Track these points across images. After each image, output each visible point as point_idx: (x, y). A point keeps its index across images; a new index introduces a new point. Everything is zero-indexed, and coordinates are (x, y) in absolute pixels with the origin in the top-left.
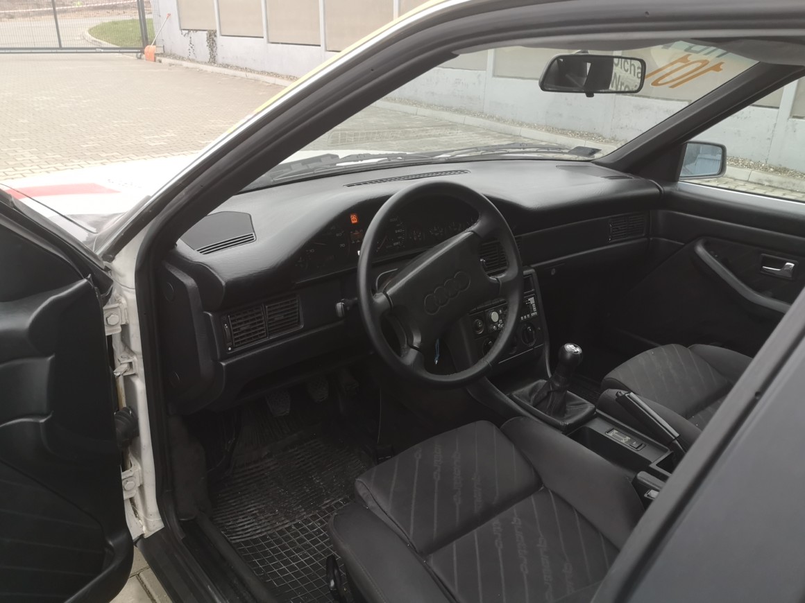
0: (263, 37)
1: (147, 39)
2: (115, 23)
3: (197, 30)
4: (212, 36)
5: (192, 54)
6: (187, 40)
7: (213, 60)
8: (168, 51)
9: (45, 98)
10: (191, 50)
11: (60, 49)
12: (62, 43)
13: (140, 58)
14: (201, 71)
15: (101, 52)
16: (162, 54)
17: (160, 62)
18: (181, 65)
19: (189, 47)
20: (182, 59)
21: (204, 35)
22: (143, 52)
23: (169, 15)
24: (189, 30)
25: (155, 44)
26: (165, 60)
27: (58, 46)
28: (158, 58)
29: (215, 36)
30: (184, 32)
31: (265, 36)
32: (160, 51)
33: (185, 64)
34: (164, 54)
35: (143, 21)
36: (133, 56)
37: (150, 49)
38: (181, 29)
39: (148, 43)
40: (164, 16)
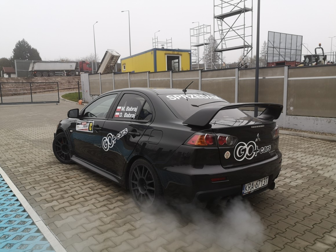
1: (79, 98)
2: (70, 94)
3: (95, 95)
6: (92, 98)
8: (86, 101)
9: (50, 114)
13: (77, 104)
17: (83, 104)
23: (87, 91)
24: (93, 95)
25: (82, 99)
26: (85, 104)
28: (83, 103)
30: (91, 96)
32: (84, 101)
34: (84, 102)
37: (81, 101)
38: (90, 95)
39: (80, 99)
40: (85, 91)
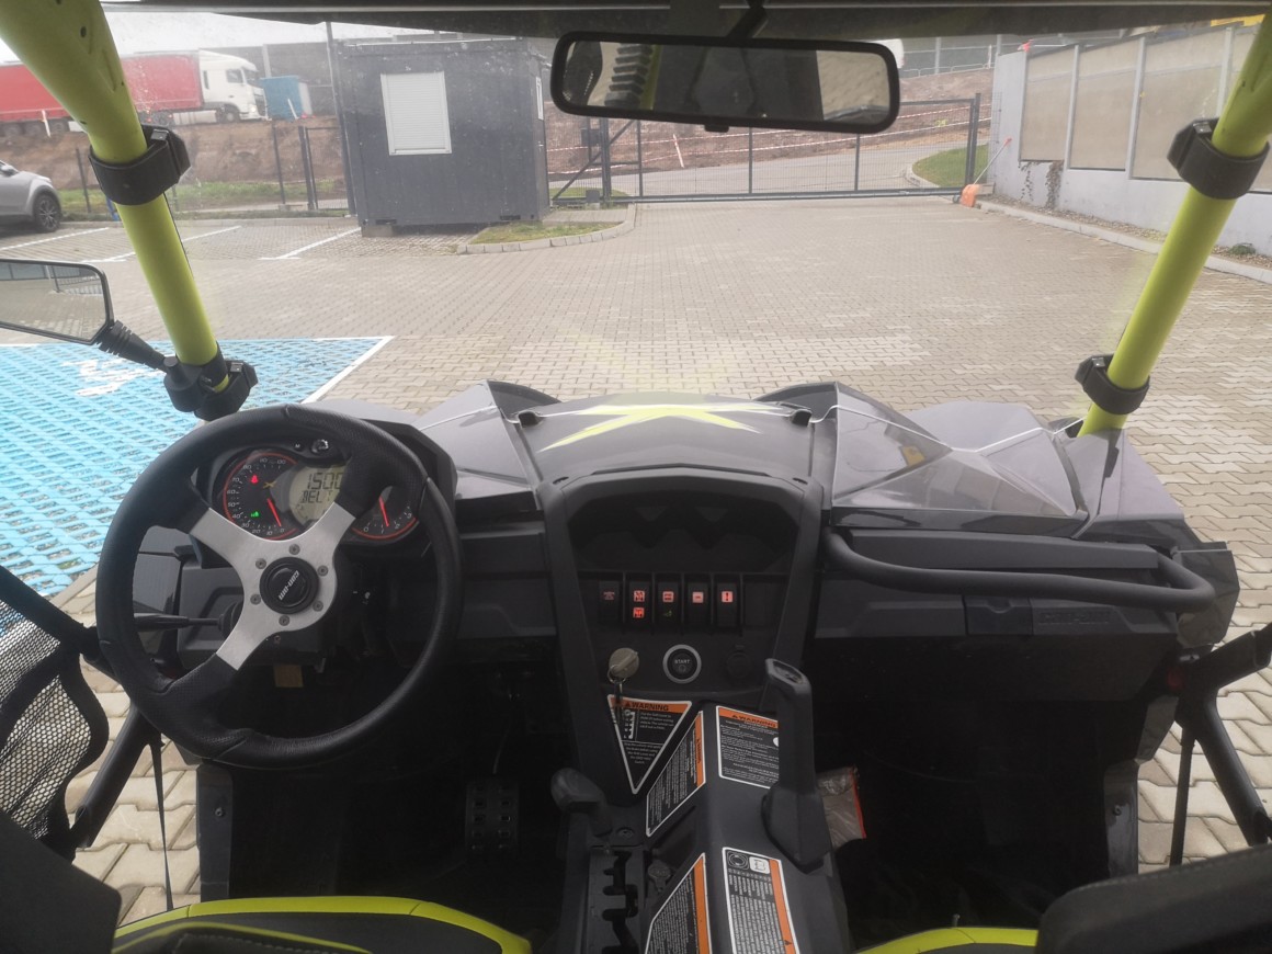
0: (1124, 170)
1: (971, 173)
3: (1039, 162)
4: (1056, 170)
5: (1027, 195)
6: (1025, 174)
7: (1051, 205)
8: (998, 191)
10: (1027, 190)
11: (856, 193)
12: (859, 184)
13: (957, 202)
14: (1024, 222)
15: (905, 195)
16: (989, 195)
17: (979, 207)
18: (1003, 212)
19: (1024, 186)
20: (1010, 202)
21: (1046, 168)
22: (961, 193)
23: (1009, 140)
24: (1030, 161)
25: (983, 181)
26: (986, 205)
27: (853, 189)
28: (978, 202)
29: (1061, 169)
30: (1024, 164)
31: (1128, 166)
32: (988, 191)
33: (1010, 210)
35: (972, 150)
36: (947, 200)
37: (973, 188)
38: (1021, 160)
39: (970, 179)
40: (1003, 140)
